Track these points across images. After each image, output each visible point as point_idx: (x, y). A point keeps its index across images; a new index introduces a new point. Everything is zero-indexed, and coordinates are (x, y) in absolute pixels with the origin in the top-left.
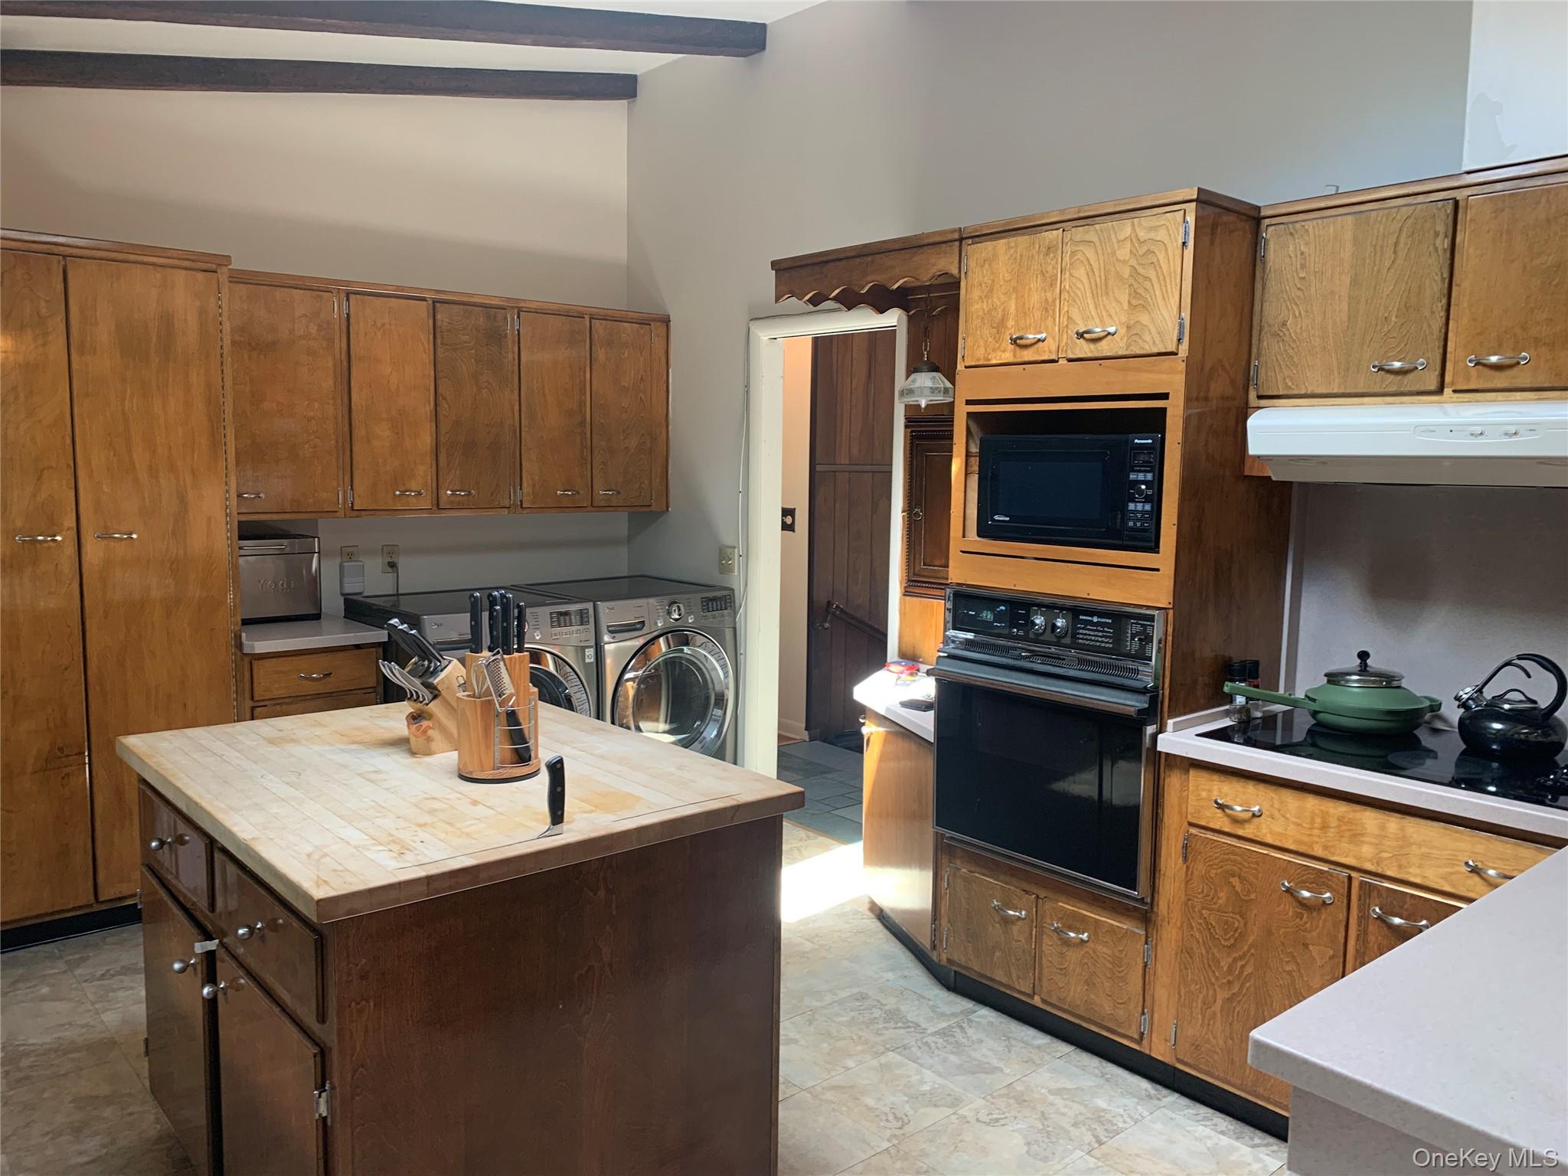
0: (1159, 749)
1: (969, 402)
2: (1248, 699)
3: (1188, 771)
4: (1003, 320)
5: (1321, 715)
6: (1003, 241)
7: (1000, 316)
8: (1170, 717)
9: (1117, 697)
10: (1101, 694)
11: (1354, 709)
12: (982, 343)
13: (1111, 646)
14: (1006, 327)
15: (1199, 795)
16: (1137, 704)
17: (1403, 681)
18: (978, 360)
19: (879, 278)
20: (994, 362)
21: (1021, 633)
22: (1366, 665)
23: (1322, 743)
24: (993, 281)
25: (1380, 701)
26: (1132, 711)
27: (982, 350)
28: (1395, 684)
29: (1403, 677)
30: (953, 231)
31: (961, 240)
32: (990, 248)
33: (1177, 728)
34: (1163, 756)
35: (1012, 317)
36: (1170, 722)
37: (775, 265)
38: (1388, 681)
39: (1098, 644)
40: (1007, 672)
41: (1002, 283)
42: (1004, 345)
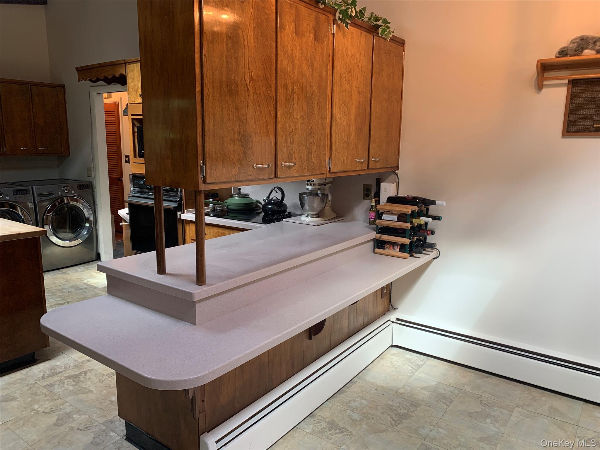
0: (182, 218)
1: (132, 115)
2: (214, 205)
3: (190, 224)
4: (137, 89)
5: (229, 207)
6: (135, 64)
7: (136, 88)
8: (186, 209)
9: (170, 204)
10: (167, 204)
11: (235, 204)
12: (133, 97)
13: (170, 189)
14: (138, 92)
15: (193, 231)
16: (173, 205)
17: (250, 196)
18: (132, 102)
19: (106, 74)
20: (136, 102)
21: (149, 187)
22: (240, 192)
23: (229, 214)
24: (134, 77)
25: (243, 201)
26: (172, 207)
27: (133, 99)
28: (246, 196)
29: (250, 195)
30: (122, 60)
31: (125, 63)
32: (132, 66)
33: (188, 212)
34: (185, 221)
35: (139, 88)
36: (186, 210)
37: (77, 69)
38: (244, 196)
39: (167, 189)
40: (145, 199)
41: (136, 77)
42: (138, 97)
